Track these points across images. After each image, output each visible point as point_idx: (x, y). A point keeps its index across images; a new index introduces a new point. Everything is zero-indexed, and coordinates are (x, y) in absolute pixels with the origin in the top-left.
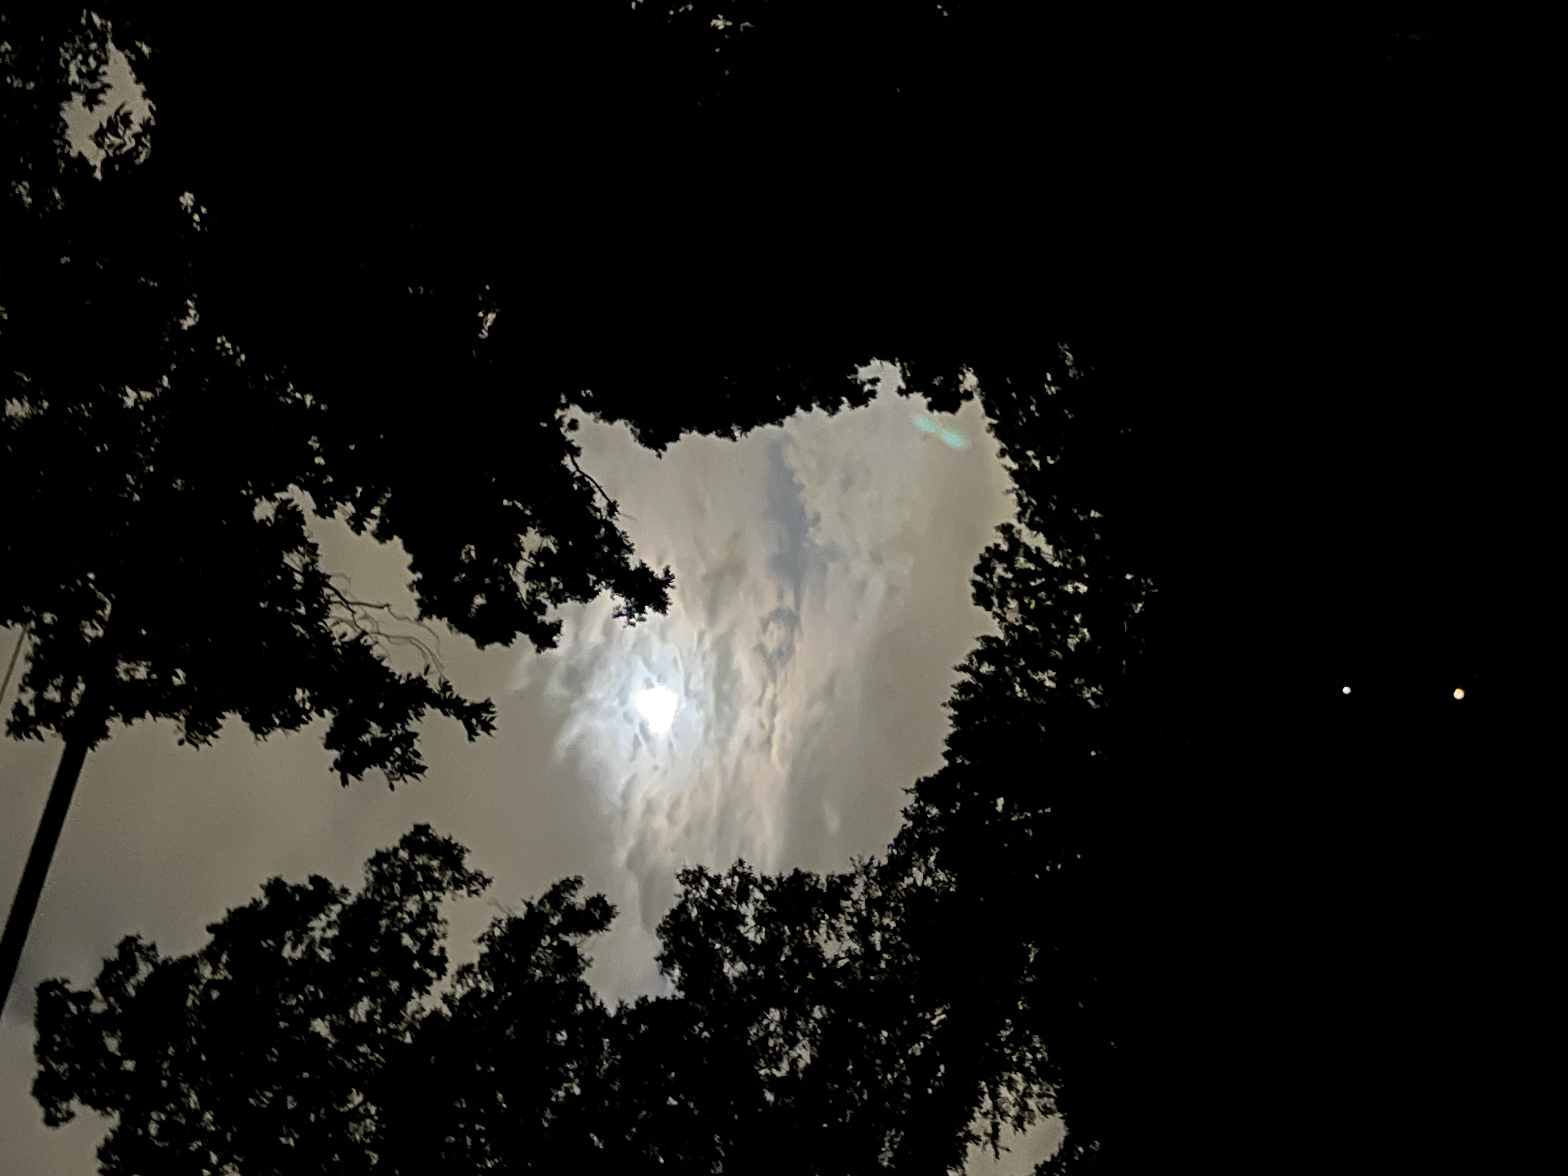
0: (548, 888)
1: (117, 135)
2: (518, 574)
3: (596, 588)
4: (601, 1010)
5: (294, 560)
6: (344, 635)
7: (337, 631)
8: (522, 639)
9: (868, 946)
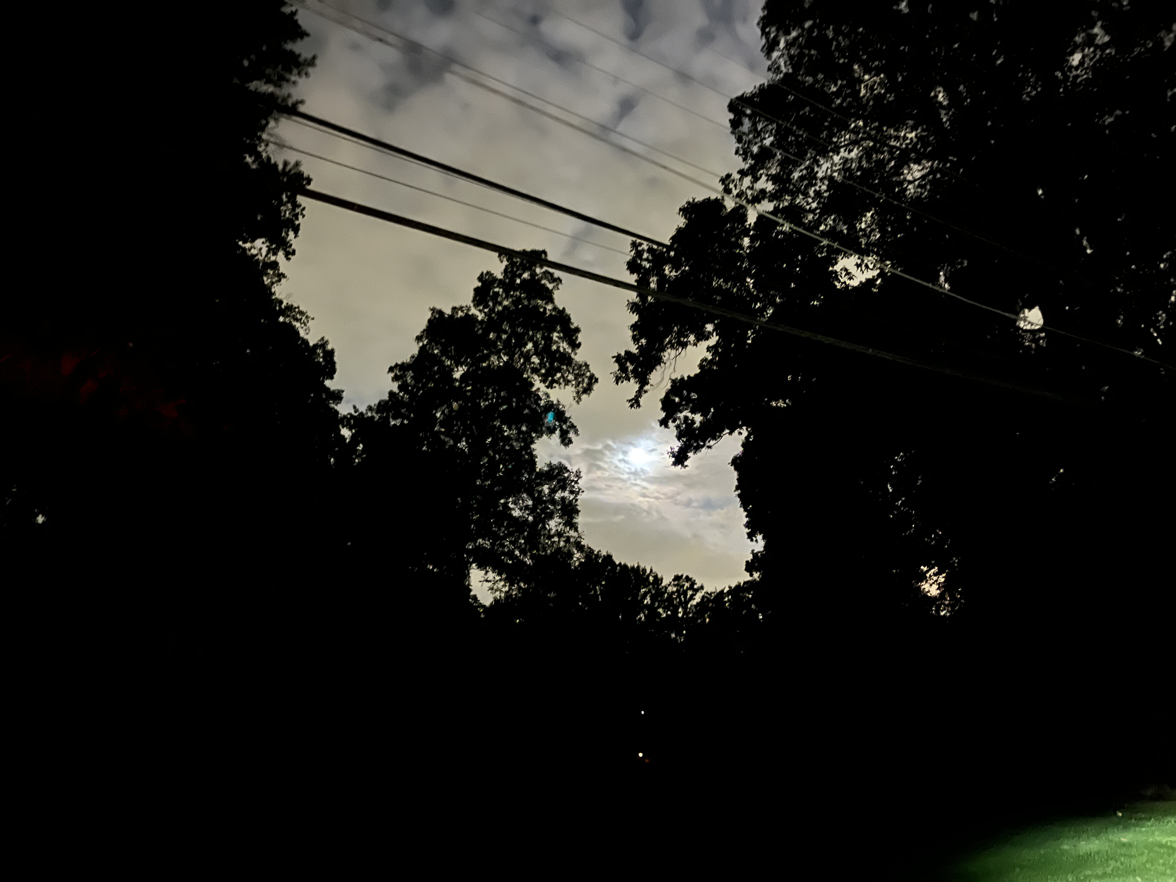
0: (575, 425)
1: (845, 275)
2: (686, 413)
3: (681, 441)
4: (532, 442)
5: (692, 338)
6: (665, 357)
7: (666, 354)
8: (663, 415)
9: (553, 537)
